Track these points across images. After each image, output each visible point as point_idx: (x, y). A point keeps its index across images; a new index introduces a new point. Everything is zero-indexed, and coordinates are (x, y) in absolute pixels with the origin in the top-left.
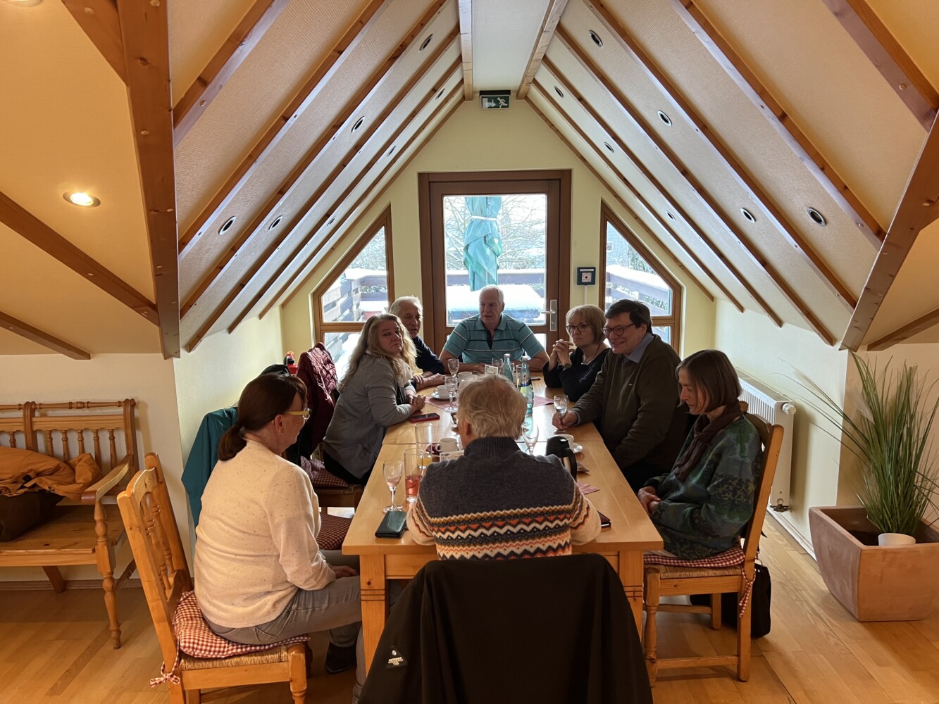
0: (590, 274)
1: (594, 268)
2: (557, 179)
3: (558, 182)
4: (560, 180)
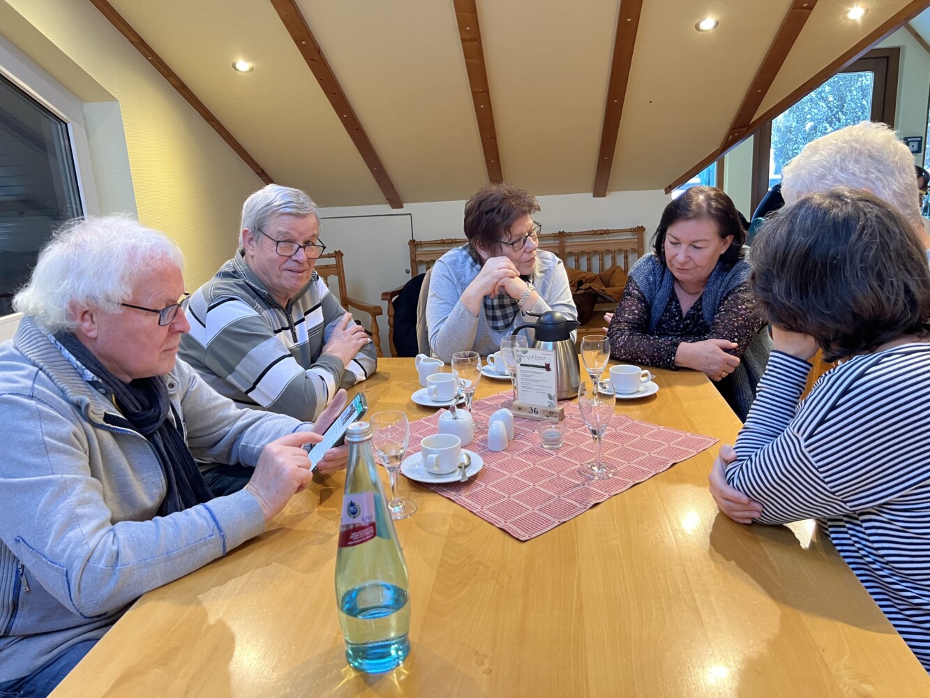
0: (917, 143)
1: (921, 138)
2: (884, 57)
3: (886, 59)
4: (888, 58)
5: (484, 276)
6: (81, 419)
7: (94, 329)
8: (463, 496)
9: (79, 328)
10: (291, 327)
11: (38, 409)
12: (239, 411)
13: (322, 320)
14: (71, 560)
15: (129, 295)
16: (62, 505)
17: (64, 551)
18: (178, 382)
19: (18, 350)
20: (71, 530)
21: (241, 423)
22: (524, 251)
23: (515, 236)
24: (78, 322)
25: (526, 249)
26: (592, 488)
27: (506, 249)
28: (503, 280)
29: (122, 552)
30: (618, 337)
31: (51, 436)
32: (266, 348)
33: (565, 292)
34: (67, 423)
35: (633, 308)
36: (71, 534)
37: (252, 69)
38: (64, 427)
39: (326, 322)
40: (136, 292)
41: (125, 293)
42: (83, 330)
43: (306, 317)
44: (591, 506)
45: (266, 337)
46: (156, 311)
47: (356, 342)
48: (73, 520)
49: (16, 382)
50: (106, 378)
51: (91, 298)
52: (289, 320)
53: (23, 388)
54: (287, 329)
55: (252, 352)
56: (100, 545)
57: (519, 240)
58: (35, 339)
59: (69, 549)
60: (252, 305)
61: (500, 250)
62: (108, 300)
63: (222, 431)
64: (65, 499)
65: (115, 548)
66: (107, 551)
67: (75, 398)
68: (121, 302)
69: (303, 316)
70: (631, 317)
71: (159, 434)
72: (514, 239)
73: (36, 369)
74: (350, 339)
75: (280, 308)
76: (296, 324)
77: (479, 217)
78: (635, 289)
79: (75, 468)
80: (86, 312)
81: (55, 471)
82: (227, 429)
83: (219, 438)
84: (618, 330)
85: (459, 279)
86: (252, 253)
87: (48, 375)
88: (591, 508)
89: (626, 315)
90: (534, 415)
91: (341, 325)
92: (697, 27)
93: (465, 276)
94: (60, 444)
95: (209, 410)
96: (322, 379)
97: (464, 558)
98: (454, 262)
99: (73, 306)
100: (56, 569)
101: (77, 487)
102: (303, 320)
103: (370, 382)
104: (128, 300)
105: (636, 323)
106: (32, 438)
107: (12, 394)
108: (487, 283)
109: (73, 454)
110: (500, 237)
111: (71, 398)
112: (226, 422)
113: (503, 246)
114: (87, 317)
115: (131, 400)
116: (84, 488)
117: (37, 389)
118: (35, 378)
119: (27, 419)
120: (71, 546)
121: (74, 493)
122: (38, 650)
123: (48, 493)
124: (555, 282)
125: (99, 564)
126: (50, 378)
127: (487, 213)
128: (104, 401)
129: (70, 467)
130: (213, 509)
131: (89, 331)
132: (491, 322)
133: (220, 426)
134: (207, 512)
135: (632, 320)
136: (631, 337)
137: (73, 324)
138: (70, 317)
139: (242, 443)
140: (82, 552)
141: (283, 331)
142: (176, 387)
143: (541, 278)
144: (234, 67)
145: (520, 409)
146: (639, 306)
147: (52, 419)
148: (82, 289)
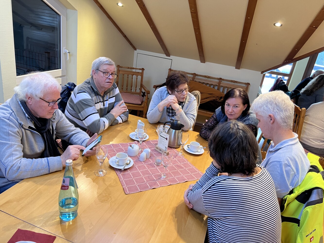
5: (166, 100)
6: (21, 127)
7: (31, 102)
8: (121, 174)
9: (27, 101)
10: (103, 102)
11: (9, 123)
12: (75, 128)
13: (114, 101)
14: (8, 166)
15: (42, 96)
16: (9, 150)
17: (7, 162)
18: (56, 118)
19: (9, 104)
20: (10, 157)
21: (73, 132)
22: (182, 95)
23: (180, 89)
24: (27, 99)
25: (182, 94)
26: (157, 182)
27: (176, 93)
28: (171, 103)
29: (21, 166)
30: (203, 130)
31: (11, 131)
32: (90, 109)
33: (193, 110)
34: (16, 128)
35: (212, 122)
36: (9, 158)
37: (123, 6)
38: (15, 129)
39: (115, 102)
40: (44, 96)
41: (41, 96)
42: (28, 102)
43: (109, 99)
44: (152, 188)
45: (91, 106)
46: (48, 102)
47: (121, 111)
48: (11, 155)
49: (5, 114)
50: (31, 117)
51: (32, 94)
52: (103, 100)
53: (7, 116)
54: (102, 102)
55: (86, 110)
56: (16, 164)
57: (181, 91)
58: (14, 102)
59: (8, 162)
60: (90, 95)
61: (174, 92)
62: (36, 96)
63: (67, 134)
64: (10, 149)
65: (19, 165)
66: (17, 166)
67: (20, 122)
68: (39, 97)
69: (108, 99)
70: (210, 125)
71: (45, 133)
72: (179, 90)
73: (12, 111)
74: (120, 109)
75: (100, 95)
76: (105, 101)
77: (170, 80)
78: (215, 116)
79: (16, 141)
80: (29, 97)
81: (10, 141)
82: (69, 133)
83: (66, 135)
84: (205, 128)
85: (161, 97)
86: (95, 77)
87: (15, 114)
88: (152, 189)
89: (209, 124)
90: (160, 151)
91: (119, 104)
92: (274, 24)
93: (163, 97)
94: (13, 134)
95: (65, 127)
96: (104, 122)
97: (108, 194)
98: (162, 91)
99: (27, 95)
100: (4, 167)
101: (15, 146)
102: (108, 100)
103: (124, 123)
104: (42, 97)
105: (211, 127)
106: (6, 131)
107: (4, 118)
108: (166, 103)
109: (16, 137)
110: (175, 88)
111: (19, 122)
112: (69, 131)
113: (175, 91)
114: (30, 98)
115: (38, 123)
116: (17, 147)
117: (10, 118)
118: (11, 114)
119: (6, 125)
120: (9, 162)
121: (13, 148)
122: (3, 182)
123: (6, 146)
124: (191, 106)
125: (14, 168)
126: (15, 115)
127: (173, 80)
128: (30, 122)
129: (14, 140)
130: (49, 160)
131: (30, 102)
132: (168, 113)
133: (67, 132)
134: (47, 160)
135: (210, 126)
136: (207, 131)
137: (26, 99)
138: (26, 98)
139: (72, 139)
140: (11, 164)
141: (100, 103)
142: (55, 119)
143: (187, 104)
144: (117, 4)
145: (157, 148)
146: (214, 122)
147: (12, 127)
148: (30, 91)
